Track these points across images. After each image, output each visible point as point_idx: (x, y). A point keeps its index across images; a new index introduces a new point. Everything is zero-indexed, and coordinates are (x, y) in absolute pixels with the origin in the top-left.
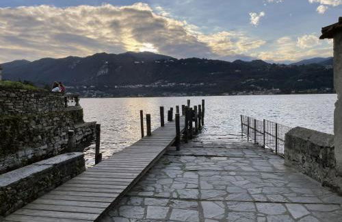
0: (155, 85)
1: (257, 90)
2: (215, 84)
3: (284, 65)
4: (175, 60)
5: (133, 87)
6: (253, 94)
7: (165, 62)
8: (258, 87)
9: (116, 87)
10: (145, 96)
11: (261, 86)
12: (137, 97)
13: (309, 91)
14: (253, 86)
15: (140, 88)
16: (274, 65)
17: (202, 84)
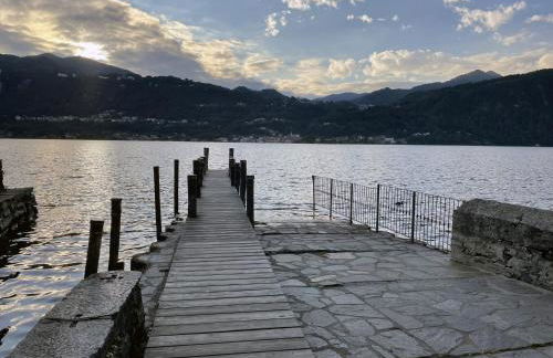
0: (100, 118)
1: (269, 134)
2: (206, 123)
3: (305, 100)
4: (137, 77)
5: (55, 119)
6: (264, 141)
7: (119, 78)
8: (271, 131)
9: (18, 118)
10: (78, 138)
11: (275, 130)
12: (64, 138)
13: (337, 139)
14: (264, 128)
15: (68, 121)
16: (293, 98)
17: (184, 121)
